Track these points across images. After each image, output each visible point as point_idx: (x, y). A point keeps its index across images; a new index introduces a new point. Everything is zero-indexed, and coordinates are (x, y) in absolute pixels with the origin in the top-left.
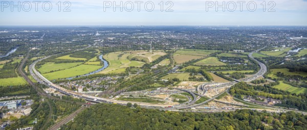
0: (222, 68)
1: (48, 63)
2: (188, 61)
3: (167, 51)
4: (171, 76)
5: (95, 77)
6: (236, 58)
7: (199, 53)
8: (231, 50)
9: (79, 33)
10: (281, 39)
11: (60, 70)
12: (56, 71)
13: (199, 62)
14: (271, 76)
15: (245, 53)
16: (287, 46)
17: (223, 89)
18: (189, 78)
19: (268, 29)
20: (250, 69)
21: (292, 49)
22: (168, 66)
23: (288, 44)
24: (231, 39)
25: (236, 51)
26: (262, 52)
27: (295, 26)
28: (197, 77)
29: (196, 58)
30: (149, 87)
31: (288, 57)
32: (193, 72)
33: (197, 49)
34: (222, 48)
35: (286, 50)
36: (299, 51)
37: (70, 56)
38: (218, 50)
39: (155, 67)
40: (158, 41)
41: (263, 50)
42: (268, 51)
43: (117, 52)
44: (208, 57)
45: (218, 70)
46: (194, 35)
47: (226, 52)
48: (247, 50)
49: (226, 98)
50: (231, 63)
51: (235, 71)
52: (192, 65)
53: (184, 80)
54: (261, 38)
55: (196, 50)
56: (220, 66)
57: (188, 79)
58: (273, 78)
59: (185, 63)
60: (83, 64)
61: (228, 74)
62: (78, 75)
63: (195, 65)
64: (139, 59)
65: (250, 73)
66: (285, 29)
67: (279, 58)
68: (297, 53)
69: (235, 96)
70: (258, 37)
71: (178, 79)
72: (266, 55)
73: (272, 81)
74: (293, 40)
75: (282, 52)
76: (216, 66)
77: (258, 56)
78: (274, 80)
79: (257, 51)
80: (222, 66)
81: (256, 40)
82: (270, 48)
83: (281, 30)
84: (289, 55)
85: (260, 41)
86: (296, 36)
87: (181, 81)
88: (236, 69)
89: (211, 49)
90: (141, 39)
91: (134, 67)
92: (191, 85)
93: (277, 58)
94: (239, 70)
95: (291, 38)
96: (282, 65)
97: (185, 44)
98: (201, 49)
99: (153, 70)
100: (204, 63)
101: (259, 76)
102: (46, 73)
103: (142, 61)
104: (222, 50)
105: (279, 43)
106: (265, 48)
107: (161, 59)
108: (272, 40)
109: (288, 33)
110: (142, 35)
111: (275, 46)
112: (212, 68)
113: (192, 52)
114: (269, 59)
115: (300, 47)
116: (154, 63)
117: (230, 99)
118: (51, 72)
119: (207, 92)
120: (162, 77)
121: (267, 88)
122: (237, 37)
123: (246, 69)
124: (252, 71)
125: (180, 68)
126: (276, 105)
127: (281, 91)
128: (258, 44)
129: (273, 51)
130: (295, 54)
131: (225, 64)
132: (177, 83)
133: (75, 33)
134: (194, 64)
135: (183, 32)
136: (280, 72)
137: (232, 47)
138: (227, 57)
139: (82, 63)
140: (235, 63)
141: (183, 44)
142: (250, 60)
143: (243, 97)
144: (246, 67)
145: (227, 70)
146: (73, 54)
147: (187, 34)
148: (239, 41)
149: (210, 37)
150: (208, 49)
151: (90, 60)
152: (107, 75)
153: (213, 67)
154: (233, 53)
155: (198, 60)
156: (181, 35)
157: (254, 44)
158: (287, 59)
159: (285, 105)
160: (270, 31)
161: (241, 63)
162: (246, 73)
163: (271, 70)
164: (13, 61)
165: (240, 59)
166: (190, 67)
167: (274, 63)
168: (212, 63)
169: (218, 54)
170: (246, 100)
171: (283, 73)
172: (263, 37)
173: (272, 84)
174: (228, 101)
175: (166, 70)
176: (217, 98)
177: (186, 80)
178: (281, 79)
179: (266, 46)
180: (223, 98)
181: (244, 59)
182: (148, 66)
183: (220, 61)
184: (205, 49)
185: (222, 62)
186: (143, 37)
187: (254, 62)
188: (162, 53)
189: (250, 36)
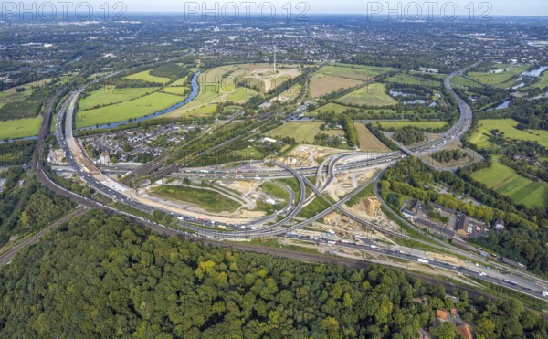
0: (385, 111)
1: (106, 86)
2: (330, 92)
3: (305, 66)
4: (284, 130)
5: (155, 123)
6: (418, 87)
7: (357, 73)
8: (416, 68)
9: (193, 27)
10: (511, 43)
11: (112, 104)
12: (104, 106)
13: (349, 95)
14: (477, 139)
15: (441, 76)
16: (519, 61)
17: (368, 173)
18: (316, 138)
20: (439, 118)
21: (529, 70)
22: (291, 103)
23: (523, 56)
24: (421, 43)
25: (423, 69)
26: (470, 74)
27: (539, 17)
28: (331, 133)
29: (347, 84)
30: (232, 158)
31: (518, 90)
32: (329, 120)
33: (358, 63)
34: (401, 64)
35: (516, 72)
36: (542, 74)
37: (151, 74)
38: (394, 66)
39: (267, 105)
40: (302, 45)
41: (472, 70)
42: (482, 71)
43: (223, 67)
44: (369, 82)
45: (376, 117)
46: (364, 32)
47: (405, 71)
48: (444, 68)
49: (367, 204)
50: (407, 99)
51: (407, 123)
52: (335, 102)
53: (303, 143)
54: (476, 41)
55: (356, 66)
56: (384, 107)
57: (312, 140)
58: (479, 147)
59: (324, 97)
60: (158, 91)
61: (391, 130)
62: (132, 117)
63: (340, 103)
64: (252, 84)
65: (437, 131)
66: (522, 23)
67: (502, 90)
68: (537, 80)
69: (388, 201)
70: (471, 40)
71: (293, 140)
72: (477, 82)
73: (479, 158)
74: (534, 48)
75: (509, 76)
76: (376, 108)
77: (462, 83)
78: (482, 152)
79: (461, 72)
80: (388, 107)
81: (465, 47)
82: (487, 66)
83: (514, 25)
84: (520, 82)
85: (472, 49)
86: (540, 39)
87: (296, 144)
88: (411, 118)
89: (381, 65)
90: (277, 39)
91: (232, 104)
92: (311, 158)
93: (497, 91)
94: (417, 120)
95: (530, 43)
96: (503, 111)
97: (342, 52)
98: (363, 64)
99: (262, 112)
100: (356, 99)
101: (450, 142)
102: (86, 110)
103: (255, 88)
104: (400, 67)
105: (507, 54)
106: (480, 66)
107: (287, 85)
108: (494, 47)
109: (526, 32)
110: (282, 32)
111: (498, 59)
112: (367, 111)
113: (348, 70)
114: (481, 94)
115: (544, 65)
116: (274, 92)
117: (372, 210)
118: (96, 107)
119: (335, 180)
120: (268, 130)
121: (463, 182)
122: (434, 37)
123: (430, 118)
124: (441, 124)
125: (311, 108)
126: (475, 240)
127: (491, 192)
128: (468, 55)
129: (492, 71)
130: (534, 82)
131: (394, 103)
132: (287, 150)
133: (186, 27)
134: (339, 100)
135: (348, 27)
136: (497, 131)
137: (420, 60)
138: (404, 86)
139: (156, 88)
140: (414, 99)
141: (338, 53)
142: (444, 94)
143: (404, 201)
144: (433, 113)
145: (394, 117)
146: (156, 69)
147: (353, 30)
148: (435, 48)
149: (389, 37)
150: (377, 65)
151: (175, 84)
152: (175, 121)
153: (372, 108)
154: (417, 75)
155: (350, 90)
156: (343, 33)
157: (461, 55)
158: (516, 95)
160: (492, 26)
161: (425, 99)
162: (428, 130)
163: (480, 122)
164: (59, 80)
165: (426, 91)
166: (329, 108)
167: (489, 102)
168: (370, 99)
169: (390, 76)
170: (406, 215)
171: (503, 133)
172: (480, 39)
173: (476, 168)
174: (368, 213)
175: (282, 114)
176: (349, 204)
177: (307, 143)
178: (497, 153)
179: (480, 61)
180: (361, 204)
181: (434, 91)
182: (255, 102)
183: (388, 93)
184: (371, 64)
185: (391, 96)
186: (281, 36)
187: (449, 100)
188: (294, 72)
189: (457, 37)
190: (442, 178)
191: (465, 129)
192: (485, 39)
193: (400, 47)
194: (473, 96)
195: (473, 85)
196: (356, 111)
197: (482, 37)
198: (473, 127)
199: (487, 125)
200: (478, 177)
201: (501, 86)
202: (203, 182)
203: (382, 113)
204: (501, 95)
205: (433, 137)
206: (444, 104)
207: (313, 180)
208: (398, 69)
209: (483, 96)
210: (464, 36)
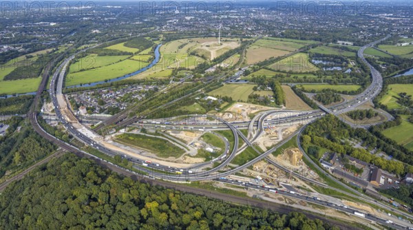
0: (308, 76)
1: (91, 55)
2: (263, 60)
3: (244, 40)
4: (224, 91)
5: (124, 84)
6: (336, 57)
7: (285, 45)
8: (334, 41)
11: (93, 68)
12: (88, 69)
14: (387, 100)
15: (355, 48)
17: (292, 128)
18: (250, 97)
19: (398, 5)
20: (354, 83)
22: (231, 69)
24: (339, 22)
25: (340, 42)
26: (380, 46)
28: (262, 94)
29: (276, 54)
30: (181, 113)
32: (261, 82)
33: (286, 37)
34: (321, 38)
37: (125, 45)
38: (316, 40)
39: (212, 70)
40: (242, 23)
41: (382, 43)
42: (390, 44)
43: (180, 40)
44: (295, 53)
45: (300, 81)
47: (325, 44)
48: (359, 41)
49: (290, 154)
50: (326, 66)
51: (326, 86)
52: (266, 68)
53: (239, 101)
54: (385, 20)
55: (285, 39)
56: (306, 73)
57: (246, 99)
58: (389, 107)
59: (258, 64)
60: (129, 58)
61: (313, 91)
62: (107, 78)
63: (270, 69)
64: (200, 54)
65: (352, 93)
69: (308, 153)
70: (381, 19)
71: (231, 99)
72: (386, 53)
73: (390, 117)
76: (301, 73)
77: (373, 54)
78: (392, 112)
79: (373, 44)
80: (310, 73)
81: (376, 24)
82: (394, 40)
85: (382, 26)
87: (234, 102)
88: (329, 82)
89: (305, 39)
90: (223, 19)
91: (184, 69)
92: (244, 114)
93: (404, 60)
94: (335, 83)
96: (409, 77)
97: (274, 28)
98: (291, 38)
99: (207, 76)
101: (363, 102)
102: (74, 72)
103: (203, 57)
104: (321, 40)
106: (388, 40)
107: (227, 56)
108: (401, 25)
110: (227, 14)
111: (404, 35)
112: (292, 76)
113: (278, 43)
114: (390, 63)
116: (218, 60)
117: (295, 160)
118: (81, 71)
119: (264, 132)
120: (211, 90)
121: (376, 139)
122: (350, 17)
123: (346, 83)
124: (355, 88)
125: (246, 73)
126: (388, 191)
127: (401, 148)
128: (379, 31)
129: (399, 44)
131: (316, 69)
132: (226, 107)
134: (270, 67)
136: (405, 94)
137: (338, 35)
138: (324, 56)
139: (128, 56)
140: (332, 66)
141: (270, 30)
142: (358, 62)
143: (323, 154)
144: (348, 78)
145: (315, 81)
146: (129, 42)
148: (350, 25)
149: (312, 17)
150: (302, 39)
151: (142, 53)
152: (139, 82)
153: (297, 73)
154: (335, 47)
155: (279, 59)
156: (275, 14)
157: (372, 31)
159: (407, 198)
160: (399, 8)
161: (342, 67)
162: (344, 93)
163: (390, 86)
164: (58, 50)
165: (342, 60)
166: (261, 73)
167: (397, 70)
169: (313, 48)
170: (325, 166)
171: (410, 96)
172: (388, 18)
173: (387, 126)
174: (291, 162)
175: (224, 78)
176: (275, 154)
177: (242, 101)
178: (405, 113)
179: (389, 36)
180: (285, 154)
181: (349, 60)
182: (202, 68)
183: (310, 62)
184: (297, 38)
185: (313, 63)
186: (226, 17)
187: (363, 68)
188: (234, 44)
189: (369, 17)
190: (356, 134)
191: (376, 92)
192: (393, 19)
193: (321, 24)
194: (383, 65)
195: (383, 55)
196: (283, 76)
197: (390, 16)
198: (384, 90)
199: (396, 89)
200: (388, 134)
201: (408, 57)
202: (156, 132)
203: (305, 78)
204: (407, 64)
205: (348, 98)
206: (358, 71)
207: (246, 133)
208: (319, 42)
209: (392, 65)
210: (374, 16)
